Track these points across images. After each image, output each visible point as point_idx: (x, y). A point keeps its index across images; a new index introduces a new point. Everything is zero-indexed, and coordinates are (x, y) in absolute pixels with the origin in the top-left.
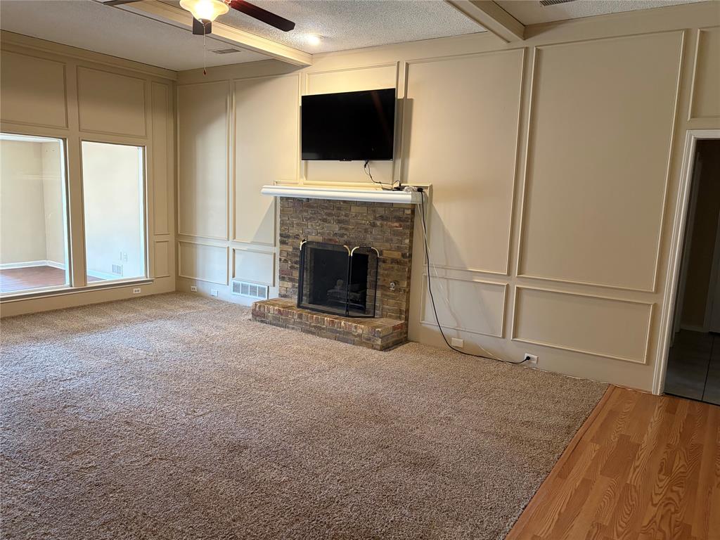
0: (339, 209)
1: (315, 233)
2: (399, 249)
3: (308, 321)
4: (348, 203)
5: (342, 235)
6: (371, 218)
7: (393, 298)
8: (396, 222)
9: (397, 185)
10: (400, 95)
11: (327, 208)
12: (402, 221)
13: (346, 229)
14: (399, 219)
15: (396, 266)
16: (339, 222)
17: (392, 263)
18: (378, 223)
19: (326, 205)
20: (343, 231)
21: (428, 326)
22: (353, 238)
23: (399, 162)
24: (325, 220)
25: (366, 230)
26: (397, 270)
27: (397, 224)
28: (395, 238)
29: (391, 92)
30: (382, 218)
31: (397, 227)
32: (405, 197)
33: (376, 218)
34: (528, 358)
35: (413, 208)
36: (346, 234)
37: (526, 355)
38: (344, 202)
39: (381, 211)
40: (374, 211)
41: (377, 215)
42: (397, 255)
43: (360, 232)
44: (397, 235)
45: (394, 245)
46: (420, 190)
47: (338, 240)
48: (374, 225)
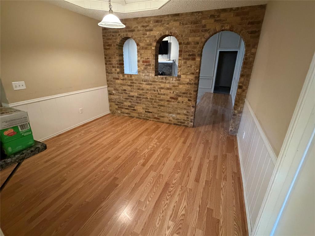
2: (169, 72)
9: (169, 59)
10: (169, 42)
14: (169, 66)
18: (165, 67)
23: (169, 55)
25: (162, 69)
28: (169, 70)
29: (168, 41)
31: (168, 68)
32: (171, 62)
33: (164, 66)
35: (172, 64)
39: (165, 65)
42: (169, 73)
46: (173, 60)
48: (164, 67)
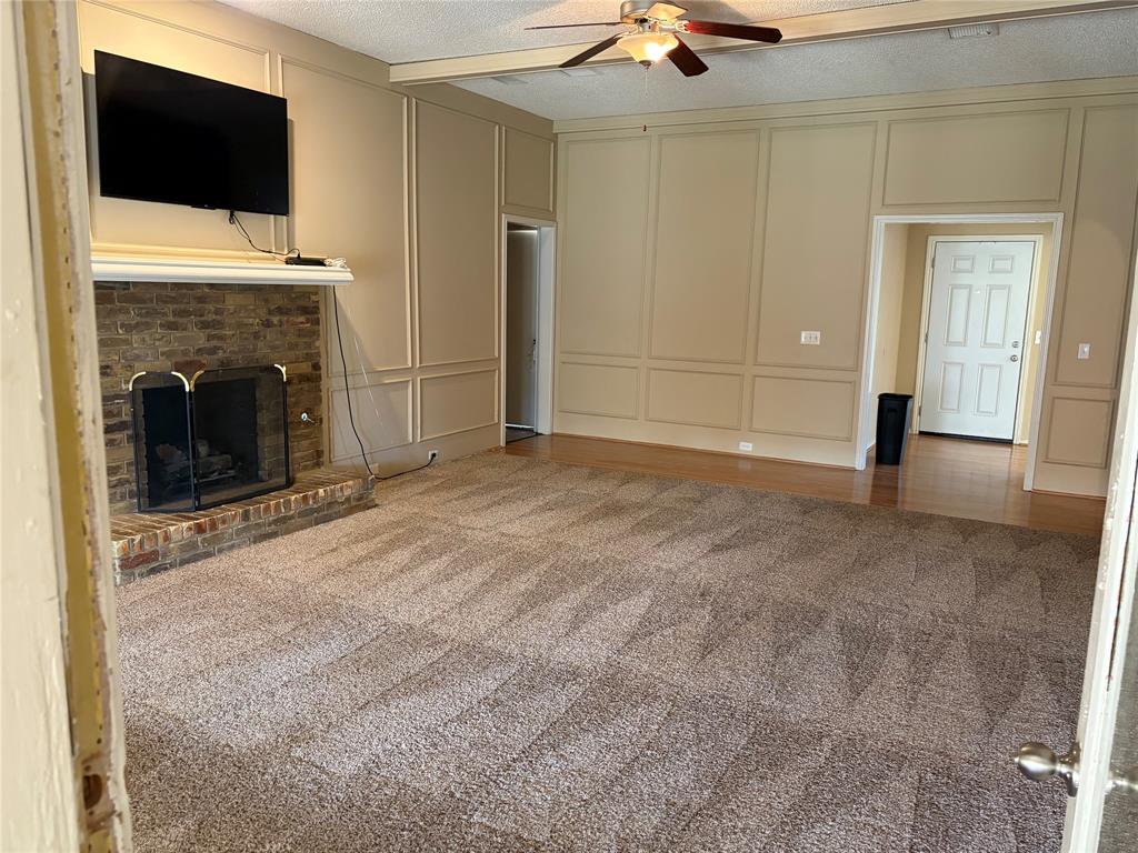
0: (202, 300)
1: (153, 356)
2: (306, 358)
3: (260, 518)
4: (219, 289)
5: (213, 351)
6: (263, 312)
7: (307, 437)
8: (302, 315)
11: (174, 300)
12: (307, 313)
13: (221, 338)
14: (305, 311)
15: (305, 386)
16: (205, 325)
17: (300, 382)
18: (275, 320)
19: (173, 295)
20: (214, 343)
21: (344, 463)
22: (234, 352)
24: (171, 326)
25: (256, 336)
26: (308, 391)
27: (302, 319)
28: (302, 341)
30: (280, 311)
31: (302, 323)
33: (270, 312)
34: (434, 455)
36: (219, 348)
37: (430, 453)
38: (212, 286)
39: (278, 300)
40: (266, 301)
41: (272, 308)
42: (308, 367)
43: (246, 339)
44: (305, 336)
45: (301, 353)
47: (205, 362)
48: (268, 324)
